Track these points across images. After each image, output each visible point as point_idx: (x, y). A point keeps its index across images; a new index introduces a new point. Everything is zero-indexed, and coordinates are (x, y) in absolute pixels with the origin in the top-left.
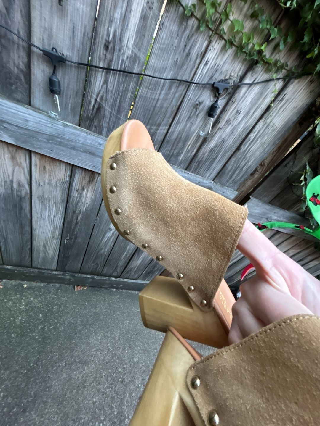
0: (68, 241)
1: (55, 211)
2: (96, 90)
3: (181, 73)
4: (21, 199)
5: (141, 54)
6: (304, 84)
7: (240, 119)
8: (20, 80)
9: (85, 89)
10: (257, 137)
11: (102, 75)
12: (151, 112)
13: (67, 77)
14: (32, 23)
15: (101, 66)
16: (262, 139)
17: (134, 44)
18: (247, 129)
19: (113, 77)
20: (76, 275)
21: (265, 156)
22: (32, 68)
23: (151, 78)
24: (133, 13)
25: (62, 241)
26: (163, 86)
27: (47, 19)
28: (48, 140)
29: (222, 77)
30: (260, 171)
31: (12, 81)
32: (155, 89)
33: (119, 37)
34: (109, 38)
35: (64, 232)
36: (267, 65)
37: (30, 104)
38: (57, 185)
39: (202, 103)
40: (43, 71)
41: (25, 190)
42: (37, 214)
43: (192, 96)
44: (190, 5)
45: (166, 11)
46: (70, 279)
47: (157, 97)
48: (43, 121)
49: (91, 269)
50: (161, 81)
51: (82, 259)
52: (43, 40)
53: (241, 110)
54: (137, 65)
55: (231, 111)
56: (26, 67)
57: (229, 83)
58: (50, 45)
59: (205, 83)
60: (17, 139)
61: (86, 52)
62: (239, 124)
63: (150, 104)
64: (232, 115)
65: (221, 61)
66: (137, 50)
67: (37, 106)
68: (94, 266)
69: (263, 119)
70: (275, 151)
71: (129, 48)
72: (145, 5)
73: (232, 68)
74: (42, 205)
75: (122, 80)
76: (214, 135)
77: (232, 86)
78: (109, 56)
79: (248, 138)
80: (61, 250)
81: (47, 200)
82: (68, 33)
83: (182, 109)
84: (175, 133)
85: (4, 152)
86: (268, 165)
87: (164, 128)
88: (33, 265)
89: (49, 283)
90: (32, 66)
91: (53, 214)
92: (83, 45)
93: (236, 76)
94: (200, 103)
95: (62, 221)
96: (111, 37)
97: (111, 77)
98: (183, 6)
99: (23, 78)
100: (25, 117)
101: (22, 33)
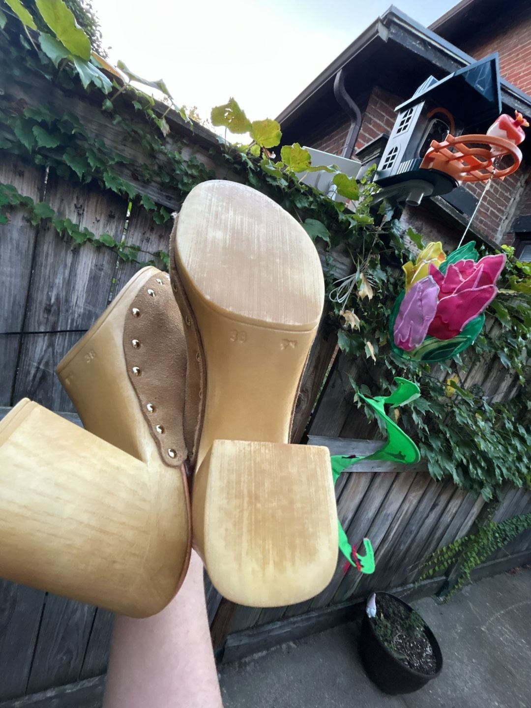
2: (37, 357)
5: (98, 309)
9: (19, 359)
11: (44, 339)
15: (43, 330)
17: (86, 301)
19: (61, 338)
24: (78, 276)
33: (64, 299)
34: (50, 302)
45: (121, 269)
54: (93, 320)
61: (18, 318)
66: (91, 307)
71: (79, 307)
72: (93, 268)
92: (12, 313)
96: (53, 300)
97: (58, 339)
98: (139, 263)
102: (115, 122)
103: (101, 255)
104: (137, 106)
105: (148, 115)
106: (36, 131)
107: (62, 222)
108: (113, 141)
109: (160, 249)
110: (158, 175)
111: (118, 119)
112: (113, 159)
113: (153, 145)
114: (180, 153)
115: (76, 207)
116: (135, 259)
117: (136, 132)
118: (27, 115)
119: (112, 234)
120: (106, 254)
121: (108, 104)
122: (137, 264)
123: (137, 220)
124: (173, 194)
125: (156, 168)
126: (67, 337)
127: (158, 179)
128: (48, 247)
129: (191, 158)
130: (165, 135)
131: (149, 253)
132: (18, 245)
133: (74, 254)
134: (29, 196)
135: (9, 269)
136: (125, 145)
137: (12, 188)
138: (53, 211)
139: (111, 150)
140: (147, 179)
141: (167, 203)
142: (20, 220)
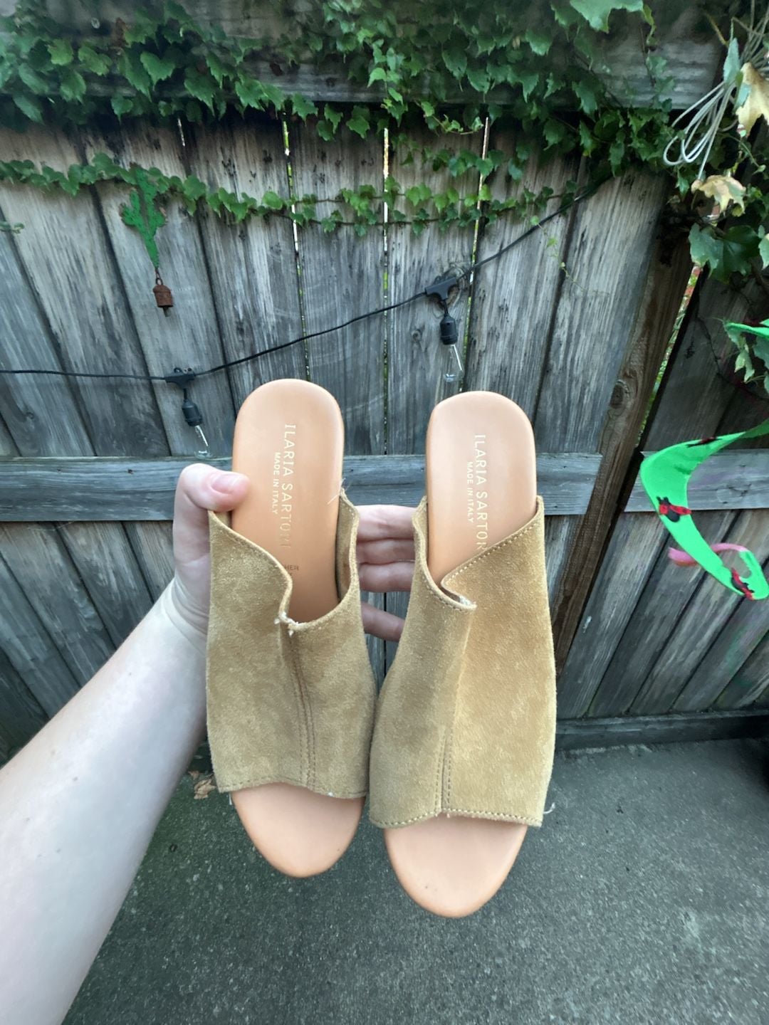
3: (362, 306)
5: (291, 313)
6: (614, 195)
7: (514, 317)
8: (151, 426)
9: (232, 398)
10: (574, 331)
11: (248, 368)
12: (342, 385)
13: (204, 396)
14: (145, 353)
15: (242, 357)
16: (588, 330)
17: (275, 306)
18: (542, 327)
21: (620, 356)
22: (160, 406)
23: (319, 336)
24: (257, 271)
26: (344, 337)
27: (159, 338)
29: (438, 273)
30: (632, 390)
31: (142, 434)
32: (333, 348)
33: (251, 309)
34: (239, 318)
36: (511, 212)
37: (170, 454)
39: (424, 327)
40: (174, 403)
43: (400, 327)
44: (329, 214)
45: (301, 242)
47: (341, 358)
50: (336, 333)
52: (162, 365)
53: (507, 302)
55: (486, 313)
56: (152, 408)
57: (455, 275)
58: (172, 366)
59: (412, 296)
61: (217, 350)
62: (517, 326)
63: (336, 374)
64: (492, 320)
65: (421, 253)
66: (283, 311)
67: (180, 452)
69: (565, 295)
70: (643, 335)
71: (270, 316)
72: (269, 253)
73: (447, 252)
75: (278, 360)
76: (478, 367)
77: (463, 276)
78: (247, 340)
79: (554, 342)
82: (187, 340)
83: (392, 356)
84: (401, 398)
85: (158, 535)
86: (644, 370)
87: (376, 399)
90: (159, 403)
92: (210, 344)
93: (460, 258)
94: (421, 330)
96: (241, 315)
98: (320, 223)
99: (153, 424)
100: (169, 474)
101: (139, 370)
103: (273, 228)
106: (145, 59)
107: (216, 197)
108: (233, 20)
109: (342, 187)
110: (306, 45)
112: (239, 53)
115: (225, 166)
116: (313, 219)
118: (129, 40)
119: (276, 189)
120: (278, 225)
122: (319, 226)
123: (301, 150)
124: (336, 72)
125: (300, 32)
126: (269, 361)
127: (308, 54)
128: (215, 243)
131: (329, 200)
132: (186, 251)
133: (243, 240)
134: (174, 174)
135: (189, 289)
136: (249, 17)
137: (156, 172)
138: (203, 184)
139: (234, 39)
140: (293, 62)
141: (329, 94)
142: (178, 215)
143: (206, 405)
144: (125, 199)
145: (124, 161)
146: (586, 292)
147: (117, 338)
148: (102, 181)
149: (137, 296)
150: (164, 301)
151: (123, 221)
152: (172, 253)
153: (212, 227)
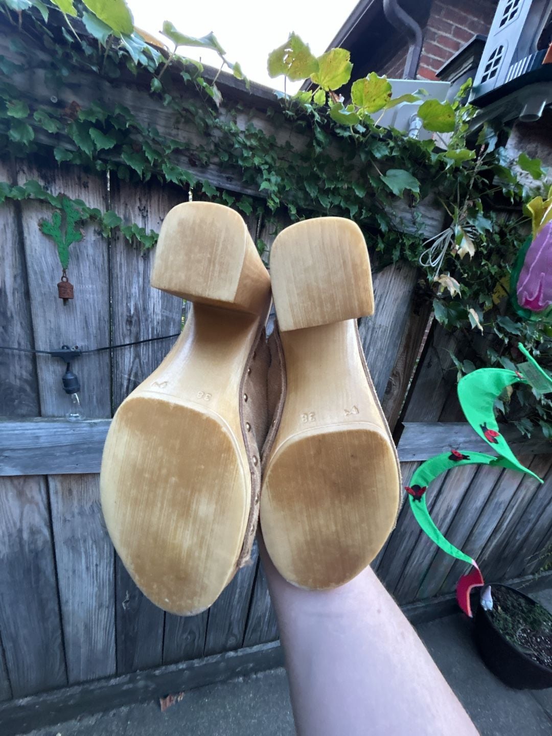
0: (128, 604)
1: (96, 557)
2: (127, 369)
4: (37, 554)
5: (174, 314)
6: (392, 274)
8: (25, 390)
9: (112, 372)
10: (367, 346)
11: (130, 351)
13: (86, 368)
14: (34, 330)
15: (128, 343)
16: (374, 346)
17: (162, 308)
19: (145, 347)
20: (157, 672)
21: (392, 363)
22: (40, 374)
25: (118, 607)
27: (52, 320)
28: (70, 452)
30: (397, 384)
31: (14, 396)
33: (142, 309)
34: (130, 313)
35: (119, 588)
37: (40, 414)
38: (93, 511)
40: (54, 372)
41: (42, 539)
42: (67, 571)
46: (146, 687)
48: (60, 430)
49: (183, 647)
51: (160, 631)
52: (50, 341)
54: (172, 326)
56: (31, 375)
58: (59, 343)
60: (25, 467)
61: (105, 335)
66: (168, 312)
67: (50, 414)
68: (187, 638)
69: (363, 325)
70: (404, 352)
71: (157, 314)
74: (74, 554)
75: (158, 346)
78: (134, 329)
80: (119, 629)
81: (81, 542)
85: (7, 489)
86: (404, 373)
88: (72, 679)
89: (106, 711)
90: (39, 371)
91: (95, 564)
92: (100, 329)
95: (112, 569)
96: (132, 312)
97: (143, 349)
99: (28, 388)
100: (34, 433)
101: (24, 343)
102: (166, 103)
104: (186, 77)
105: (198, 85)
106: (93, 133)
107: (129, 228)
108: (165, 127)
110: (216, 155)
111: (168, 98)
112: (169, 148)
113: (207, 120)
114: (235, 123)
115: (140, 210)
117: (187, 110)
118: (82, 118)
121: (156, 83)
124: (233, 174)
125: (212, 147)
126: (150, 347)
127: (216, 160)
128: (120, 257)
129: (248, 126)
130: (218, 105)
132: (94, 260)
133: (145, 260)
134: (96, 207)
135: (90, 286)
136: (178, 129)
137: (81, 203)
138: (120, 218)
139: (165, 138)
140: (206, 162)
141: (228, 185)
142: (92, 234)
143: (86, 376)
144: (47, 215)
145: (53, 190)
146: (374, 324)
147: (9, 314)
148: (29, 199)
149: (39, 285)
150: (65, 293)
151: (40, 230)
152: (80, 258)
153: (120, 246)
